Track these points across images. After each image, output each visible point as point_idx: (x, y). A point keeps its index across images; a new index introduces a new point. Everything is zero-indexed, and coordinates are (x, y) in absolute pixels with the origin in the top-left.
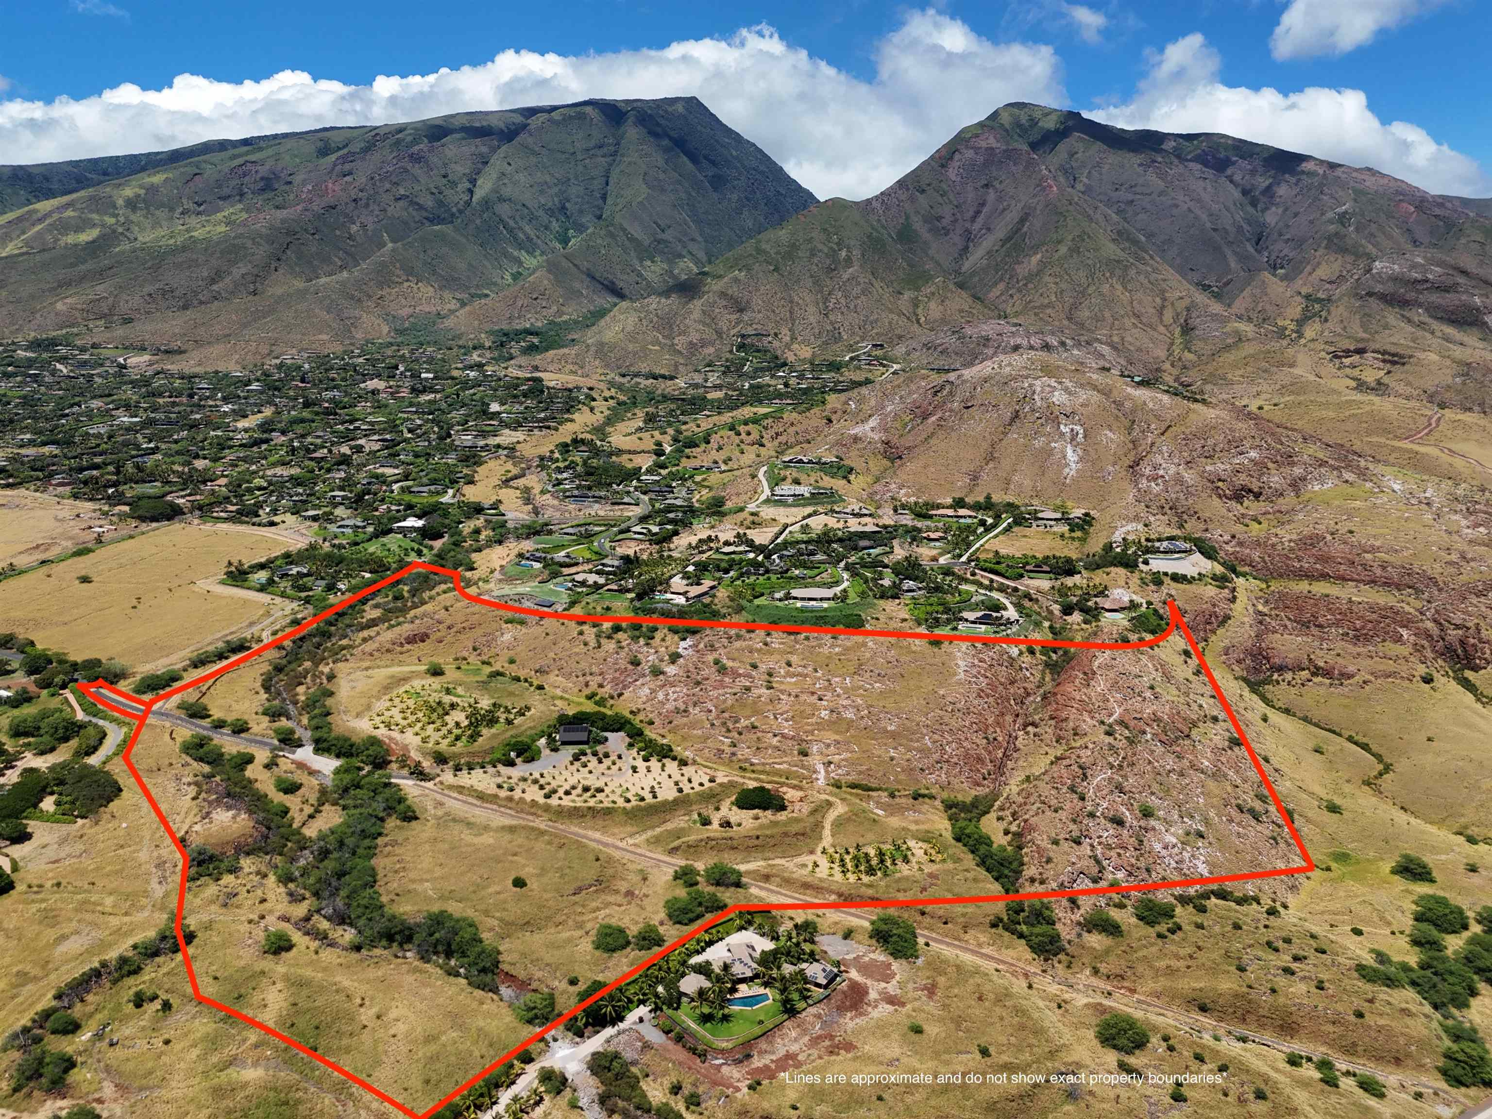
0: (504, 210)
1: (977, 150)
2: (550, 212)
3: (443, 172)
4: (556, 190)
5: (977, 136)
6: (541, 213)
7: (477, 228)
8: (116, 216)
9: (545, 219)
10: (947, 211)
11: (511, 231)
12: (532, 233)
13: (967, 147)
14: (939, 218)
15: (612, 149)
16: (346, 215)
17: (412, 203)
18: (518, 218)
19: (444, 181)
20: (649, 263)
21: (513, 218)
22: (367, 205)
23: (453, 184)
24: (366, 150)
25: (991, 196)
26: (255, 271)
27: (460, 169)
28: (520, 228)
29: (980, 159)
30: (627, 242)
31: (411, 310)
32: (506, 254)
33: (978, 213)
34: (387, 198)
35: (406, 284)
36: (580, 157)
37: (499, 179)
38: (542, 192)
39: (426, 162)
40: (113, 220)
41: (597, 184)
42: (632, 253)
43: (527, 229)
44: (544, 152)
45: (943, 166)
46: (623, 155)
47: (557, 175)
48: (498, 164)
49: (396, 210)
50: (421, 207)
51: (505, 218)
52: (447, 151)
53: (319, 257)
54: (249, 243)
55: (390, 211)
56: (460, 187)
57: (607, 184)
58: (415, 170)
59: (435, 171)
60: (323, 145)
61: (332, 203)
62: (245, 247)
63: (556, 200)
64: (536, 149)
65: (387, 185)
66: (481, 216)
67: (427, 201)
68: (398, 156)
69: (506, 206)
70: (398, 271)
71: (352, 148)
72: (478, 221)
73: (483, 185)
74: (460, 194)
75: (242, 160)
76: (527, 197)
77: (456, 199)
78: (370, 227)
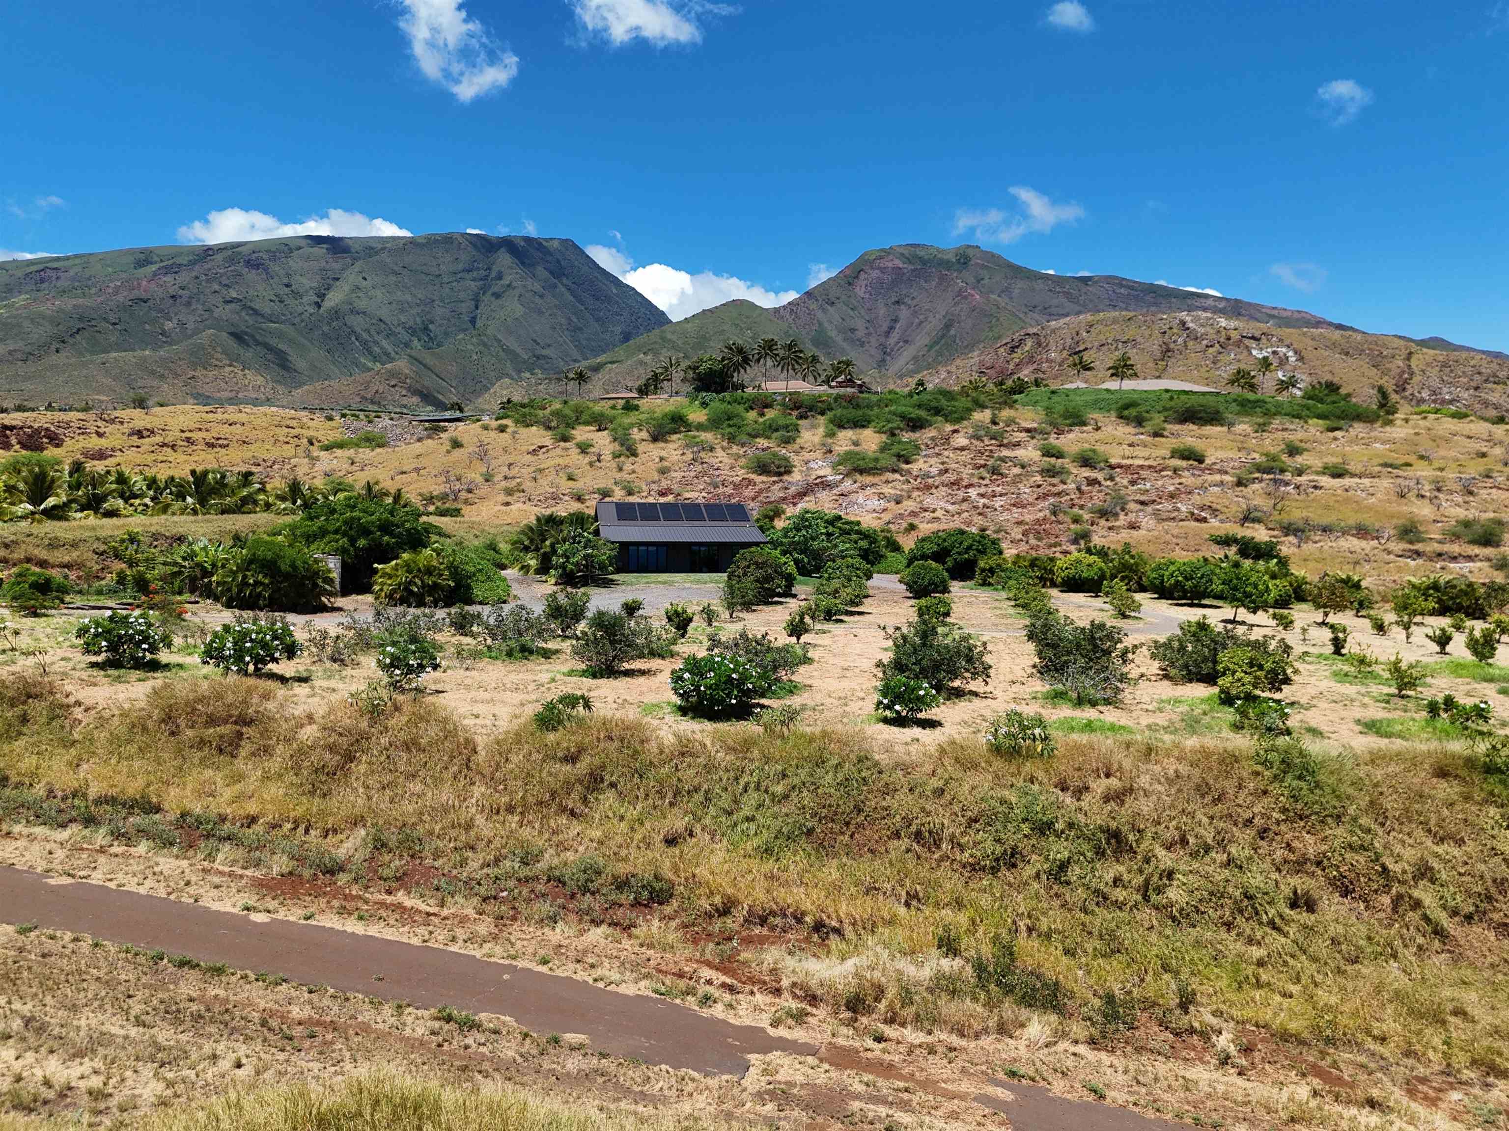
0: (357, 322)
1: (883, 270)
2: (413, 332)
3: (286, 281)
4: (418, 310)
5: (881, 258)
6: (399, 329)
7: (324, 334)
9: (405, 336)
10: (860, 324)
11: (364, 343)
12: (390, 349)
13: (872, 268)
14: (853, 330)
15: (485, 273)
16: (161, 311)
17: (245, 307)
18: (373, 332)
19: (287, 290)
20: (528, 375)
21: (367, 331)
22: (189, 304)
23: (297, 295)
24: (192, 263)
25: (904, 313)
26: (28, 349)
27: (307, 283)
28: (376, 342)
29: (887, 278)
30: (502, 353)
31: (233, 394)
32: (356, 364)
33: (892, 328)
34: (217, 300)
35: (228, 369)
36: (445, 280)
37: (352, 291)
38: (402, 311)
39: (266, 270)
41: (466, 307)
42: (508, 363)
43: (384, 343)
44: (405, 272)
45: (850, 284)
46: (496, 279)
47: (420, 296)
48: (351, 277)
49: (224, 312)
50: (256, 312)
51: (358, 330)
52: (291, 262)
53: (119, 347)
54: (26, 323)
55: (217, 312)
56: (305, 299)
57: (477, 308)
58: (251, 275)
59: (276, 279)
60: (144, 258)
61: (144, 296)
62: (19, 325)
63: (418, 320)
64: (396, 268)
65: (216, 287)
66: (329, 324)
67: (266, 308)
68: (231, 260)
69: (359, 319)
70: (219, 356)
71: (178, 260)
72: (326, 329)
73: (333, 299)
74: (305, 305)
75: (41, 267)
76: (384, 313)
77: (300, 309)
78: (190, 326)
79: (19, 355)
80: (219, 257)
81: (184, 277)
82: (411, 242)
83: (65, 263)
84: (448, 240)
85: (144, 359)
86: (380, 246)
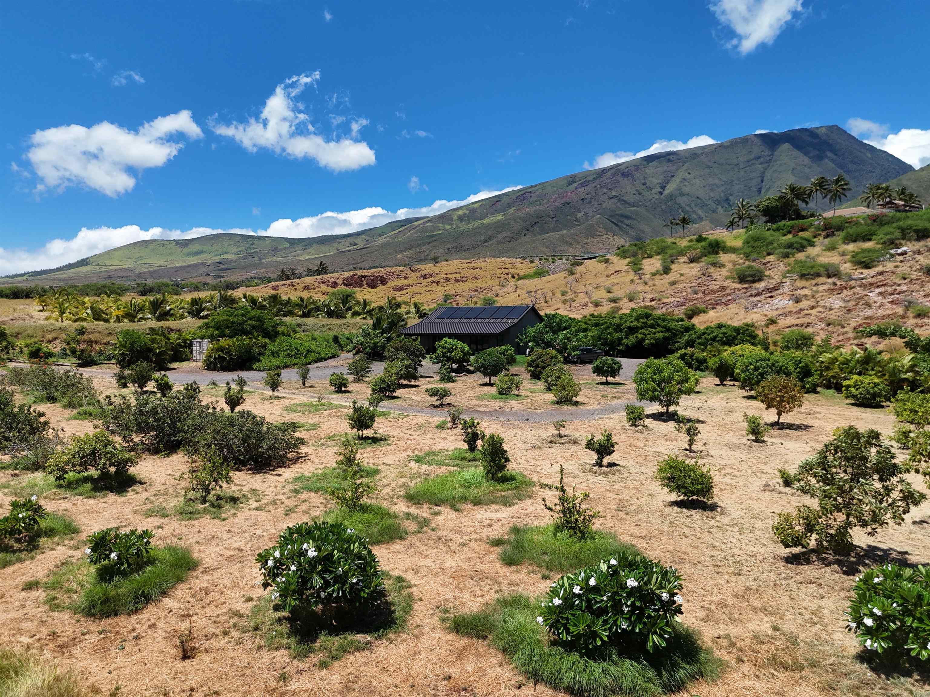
0: (683, 201)
2: (718, 202)
3: (643, 182)
4: (723, 188)
6: (710, 202)
7: (662, 210)
8: (452, 224)
9: (714, 206)
15: (768, 158)
16: (576, 208)
17: (620, 200)
18: (693, 205)
19: (644, 187)
21: (689, 205)
22: (590, 202)
23: (649, 189)
24: (595, 179)
26: (511, 235)
27: (655, 181)
28: (694, 212)
31: (606, 250)
34: (603, 198)
35: (605, 236)
36: (742, 167)
37: (681, 182)
38: (712, 190)
39: (633, 177)
40: (449, 227)
41: (755, 182)
44: (715, 166)
46: (776, 161)
47: (725, 179)
48: (681, 174)
49: (609, 204)
50: (626, 202)
51: (683, 205)
52: (647, 171)
53: (554, 230)
54: (512, 222)
55: (604, 205)
56: (654, 191)
57: (762, 181)
58: (625, 182)
59: (638, 182)
60: (572, 180)
61: (568, 201)
62: (509, 224)
63: (722, 194)
64: (709, 164)
65: (605, 190)
66: (666, 204)
67: (630, 198)
68: (614, 175)
69: (685, 198)
70: (601, 229)
71: (588, 179)
72: (663, 207)
73: (670, 188)
74: (653, 194)
75: (522, 192)
76: (701, 193)
77: (651, 197)
78: (590, 214)
79: (507, 239)
80: (609, 174)
81: (588, 189)
82: (721, 146)
83: (535, 189)
84: (745, 141)
85: (562, 235)
86: (700, 152)
